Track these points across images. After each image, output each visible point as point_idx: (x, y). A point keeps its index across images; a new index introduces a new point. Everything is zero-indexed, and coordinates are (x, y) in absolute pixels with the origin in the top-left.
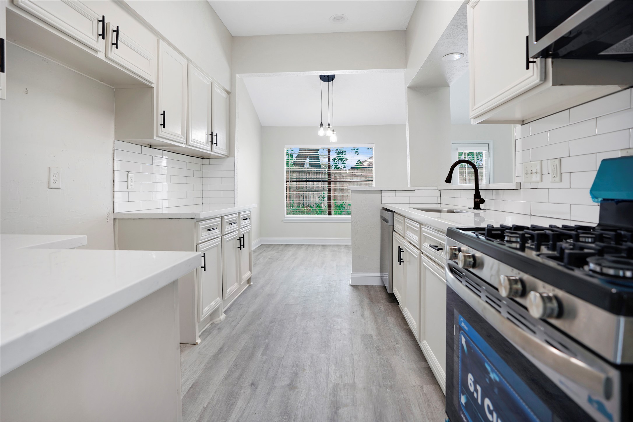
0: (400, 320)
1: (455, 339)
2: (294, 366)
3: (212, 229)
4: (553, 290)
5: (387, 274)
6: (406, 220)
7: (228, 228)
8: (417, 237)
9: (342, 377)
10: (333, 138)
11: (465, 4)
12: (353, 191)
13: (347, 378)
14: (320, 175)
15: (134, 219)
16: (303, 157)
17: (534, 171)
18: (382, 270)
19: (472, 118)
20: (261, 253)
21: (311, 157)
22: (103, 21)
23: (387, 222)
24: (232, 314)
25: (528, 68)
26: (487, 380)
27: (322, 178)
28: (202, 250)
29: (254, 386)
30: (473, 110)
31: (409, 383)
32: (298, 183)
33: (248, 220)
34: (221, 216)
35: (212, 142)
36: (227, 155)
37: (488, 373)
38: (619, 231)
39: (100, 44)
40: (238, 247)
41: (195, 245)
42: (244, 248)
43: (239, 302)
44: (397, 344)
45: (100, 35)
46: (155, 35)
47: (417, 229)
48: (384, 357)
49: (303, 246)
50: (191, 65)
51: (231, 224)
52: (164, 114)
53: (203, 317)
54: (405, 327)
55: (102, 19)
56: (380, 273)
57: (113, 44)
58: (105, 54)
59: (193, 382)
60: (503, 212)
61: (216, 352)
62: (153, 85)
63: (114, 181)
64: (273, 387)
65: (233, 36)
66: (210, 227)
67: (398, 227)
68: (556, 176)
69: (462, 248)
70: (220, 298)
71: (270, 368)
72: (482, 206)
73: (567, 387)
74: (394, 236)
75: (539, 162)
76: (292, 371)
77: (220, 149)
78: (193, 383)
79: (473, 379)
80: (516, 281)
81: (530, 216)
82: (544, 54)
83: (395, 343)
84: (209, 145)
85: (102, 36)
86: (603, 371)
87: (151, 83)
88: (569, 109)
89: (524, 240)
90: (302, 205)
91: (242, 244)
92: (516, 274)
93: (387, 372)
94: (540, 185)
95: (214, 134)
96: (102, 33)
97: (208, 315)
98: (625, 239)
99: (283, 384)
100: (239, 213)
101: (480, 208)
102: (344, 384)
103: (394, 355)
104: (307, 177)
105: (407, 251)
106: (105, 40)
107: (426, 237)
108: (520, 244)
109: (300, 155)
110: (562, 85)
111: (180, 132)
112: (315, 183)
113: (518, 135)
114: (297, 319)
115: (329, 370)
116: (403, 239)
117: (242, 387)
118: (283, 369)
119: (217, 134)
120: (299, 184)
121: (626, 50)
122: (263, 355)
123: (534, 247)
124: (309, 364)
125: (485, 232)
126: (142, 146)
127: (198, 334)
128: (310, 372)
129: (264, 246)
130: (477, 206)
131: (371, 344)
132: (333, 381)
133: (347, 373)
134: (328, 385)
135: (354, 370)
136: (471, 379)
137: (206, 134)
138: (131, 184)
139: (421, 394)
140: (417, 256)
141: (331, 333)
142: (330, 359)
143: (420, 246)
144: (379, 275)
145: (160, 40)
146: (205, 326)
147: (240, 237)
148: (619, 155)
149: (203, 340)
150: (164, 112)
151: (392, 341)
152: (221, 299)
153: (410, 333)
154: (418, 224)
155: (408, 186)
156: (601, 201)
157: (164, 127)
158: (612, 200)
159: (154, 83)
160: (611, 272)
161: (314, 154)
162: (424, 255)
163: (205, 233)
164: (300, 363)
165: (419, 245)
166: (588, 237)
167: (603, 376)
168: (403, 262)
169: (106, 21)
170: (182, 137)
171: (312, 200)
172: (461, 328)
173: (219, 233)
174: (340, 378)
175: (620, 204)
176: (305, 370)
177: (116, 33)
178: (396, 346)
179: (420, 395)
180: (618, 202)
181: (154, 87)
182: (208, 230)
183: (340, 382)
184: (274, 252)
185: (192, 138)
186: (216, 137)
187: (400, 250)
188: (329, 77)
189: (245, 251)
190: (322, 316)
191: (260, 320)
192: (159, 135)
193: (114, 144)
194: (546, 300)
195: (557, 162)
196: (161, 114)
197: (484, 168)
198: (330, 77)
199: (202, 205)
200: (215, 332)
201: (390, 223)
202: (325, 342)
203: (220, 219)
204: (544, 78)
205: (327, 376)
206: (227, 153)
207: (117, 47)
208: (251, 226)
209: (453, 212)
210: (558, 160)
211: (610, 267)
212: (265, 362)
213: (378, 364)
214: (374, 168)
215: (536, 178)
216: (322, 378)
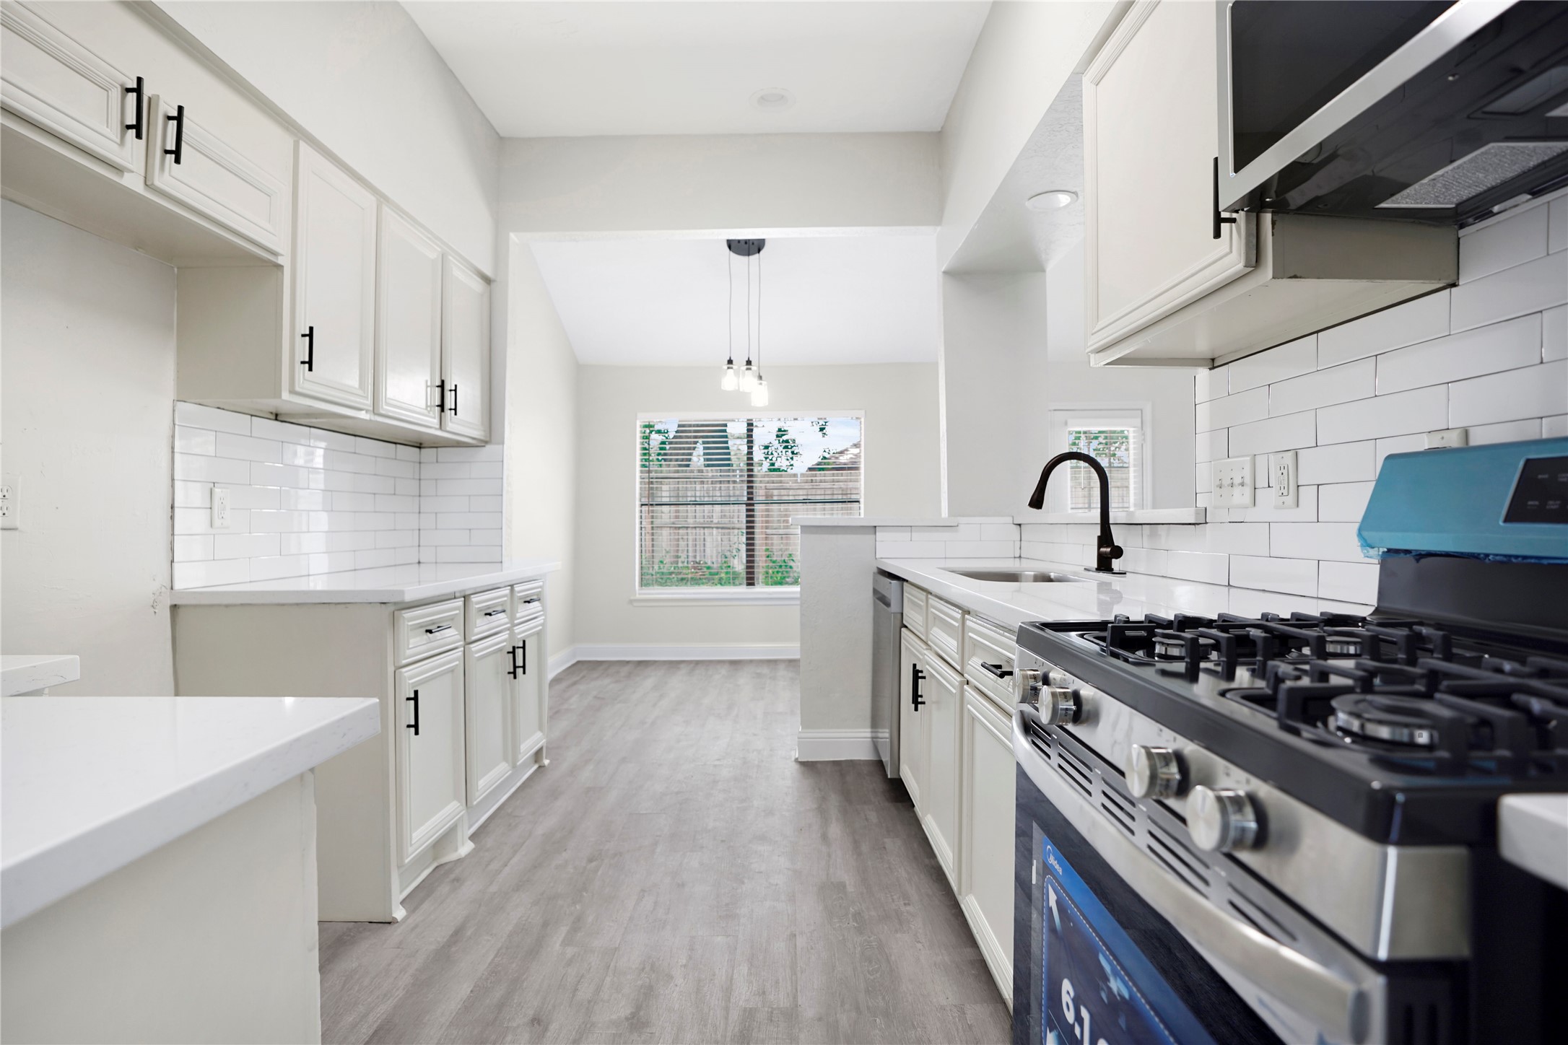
0: (915, 845)
1: (1036, 893)
2: (643, 969)
3: (439, 627)
4: (1248, 782)
5: (887, 730)
6: (930, 601)
7: (481, 625)
8: (955, 643)
9: (764, 993)
10: (758, 394)
11: (1077, 73)
12: (807, 529)
13: (778, 994)
14: (731, 489)
15: (227, 606)
16: (687, 443)
17: (1237, 481)
18: (875, 723)
19: (1092, 352)
20: (575, 683)
21: (708, 443)
22: (138, 90)
23: (888, 604)
24: (489, 842)
25: (1217, 234)
26: (1104, 996)
27: (734, 496)
28: (411, 682)
29: (539, 1025)
30: (1093, 331)
31: (931, 1002)
32: (673, 508)
33: (536, 604)
34: (463, 594)
35: (442, 406)
36: (482, 438)
37: (1106, 979)
38: (1416, 628)
39: (131, 152)
40: (509, 673)
41: (391, 669)
42: (524, 673)
43: (510, 811)
44: (905, 904)
45: (129, 127)
46: (287, 129)
47: (956, 624)
48: (872, 938)
49: (682, 666)
50: (386, 210)
51: (490, 614)
52: (311, 335)
53: (412, 853)
54: (927, 861)
55: (135, 86)
56: (869, 730)
57: (167, 152)
58: (145, 178)
59: (380, 1021)
60: (1164, 579)
61: (445, 940)
62: (280, 261)
63: (172, 507)
64: (588, 1026)
65: (501, 139)
66: (434, 624)
67: (913, 617)
68: (1285, 493)
69: (1052, 675)
70: (459, 802)
71: (582, 976)
72: (1116, 564)
73: (1274, 1014)
74: (905, 639)
75: (1248, 458)
76: (640, 982)
77: (465, 423)
78: (378, 1023)
79: (1072, 994)
80: (1166, 759)
81: (1227, 588)
82: (1256, 202)
83: (902, 903)
84: (434, 414)
85: (134, 130)
86: (1352, 976)
87: (275, 254)
88: (1317, 332)
89: (1196, 654)
90: (683, 562)
91: (520, 663)
92: (1169, 741)
93: (878, 975)
94: (1251, 515)
95: (447, 387)
96: (134, 123)
97: (427, 846)
98: (1430, 646)
99: (614, 1017)
100: (512, 586)
101: (1113, 569)
102: (770, 1010)
103: (896, 931)
104: (698, 494)
105: (933, 676)
106: (143, 142)
107: (976, 644)
108: (1187, 662)
109: (681, 437)
110: (1295, 277)
111: (352, 381)
112: (718, 508)
113: (1202, 393)
114: (658, 850)
115: (732, 976)
116: (925, 647)
117: (507, 1027)
118: (615, 979)
119: (456, 386)
120: (677, 511)
121: (1436, 200)
122: (567, 942)
123: (1219, 669)
124: (684, 962)
125: (1107, 634)
126: (252, 416)
127: (398, 895)
128: (686, 984)
129: (582, 669)
130: (1104, 564)
131: (840, 906)
132: (741, 1003)
133: (777, 982)
134: (728, 1014)
135: (795, 974)
136: (1068, 993)
137: (427, 387)
138: (222, 515)
139: (960, 1027)
140: (955, 689)
141: (743, 883)
142: (736, 949)
143: (963, 664)
144: (869, 735)
145: (302, 143)
146: (419, 875)
147: (514, 648)
148: (1423, 444)
149: (411, 912)
150: (311, 329)
151: (895, 897)
152: (462, 805)
153: (938, 875)
154: (957, 610)
155: (943, 516)
156: (1383, 552)
157: (310, 369)
158: (1407, 552)
159: (282, 255)
160: (1384, 732)
161: (716, 435)
162: (971, 688)
163: (418, 639)
164: (660, 962)
165: (960, 663)
166: (1348, 643)
167: (1349, 988)
168: (924, 703)
169: (147, 91)
170: (360, 392)
171: (708, 550)
172: (1046, 869)
173: (458, 637)
174: (760, 996)
175: (1423, 561)
176: (672, 977)
177: (175, 122)
178: (903, 909)
179: (957, 1030)
180: (1421, 556)
181: (283, 266)
182: (427, 631)
183: (759, 1005)
184: (607, 681)
185: (388, 396)
186: (453, 392)
187: (917, 675)
188: (751, 243)
189: (526, 681)
190: (723, 841)
191: (564, 854)
192: (297, 389)
193: (174, 411)
194: (1229, 805)
195: (1288, 459)
196: (303, 336)
197: (1132, 469)
198: (753, 244)
199: (417, 565)
200: (444, 889)
201: (894, 607)
202: (727, 905)
203: (460, 603)
204: (1255, 258)
205: (728, 990)
206: (483, 433)
207: (177, 161)
208: (546, 616)
209: (1050, 580)
210: (1290, 454)
211: (1381, 722)
212: (570, 963)
213: (857, 955)
214: (862, 471)
215: (1241, 496)
216: (714, 998)
